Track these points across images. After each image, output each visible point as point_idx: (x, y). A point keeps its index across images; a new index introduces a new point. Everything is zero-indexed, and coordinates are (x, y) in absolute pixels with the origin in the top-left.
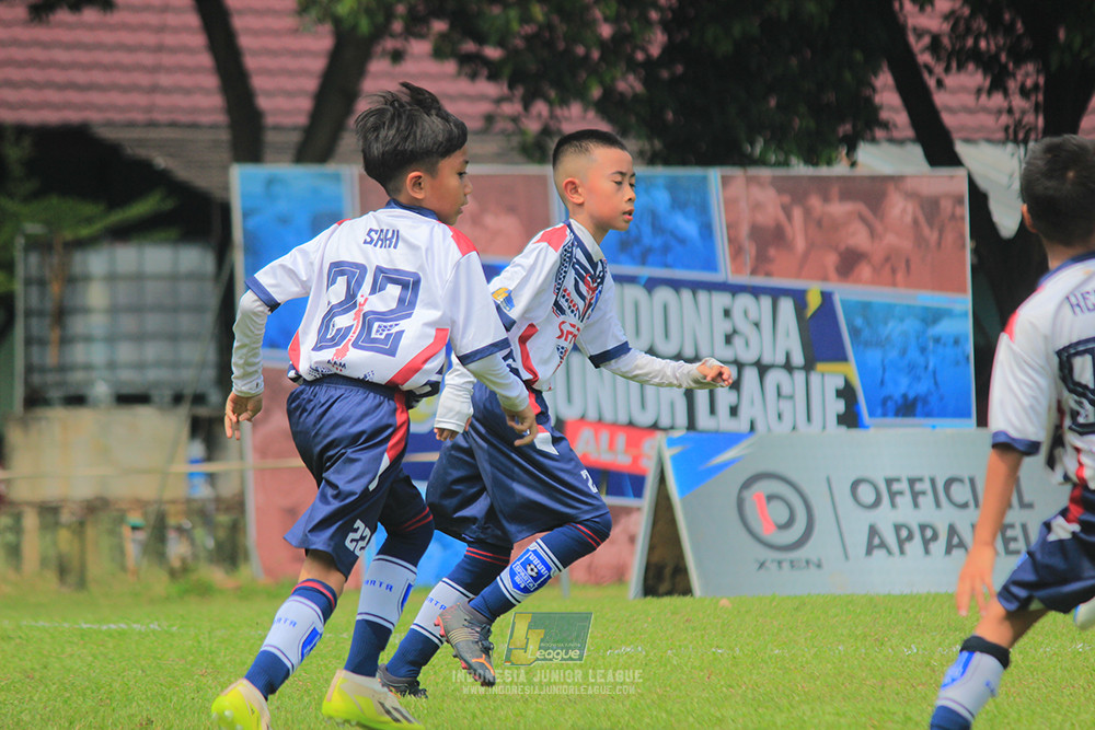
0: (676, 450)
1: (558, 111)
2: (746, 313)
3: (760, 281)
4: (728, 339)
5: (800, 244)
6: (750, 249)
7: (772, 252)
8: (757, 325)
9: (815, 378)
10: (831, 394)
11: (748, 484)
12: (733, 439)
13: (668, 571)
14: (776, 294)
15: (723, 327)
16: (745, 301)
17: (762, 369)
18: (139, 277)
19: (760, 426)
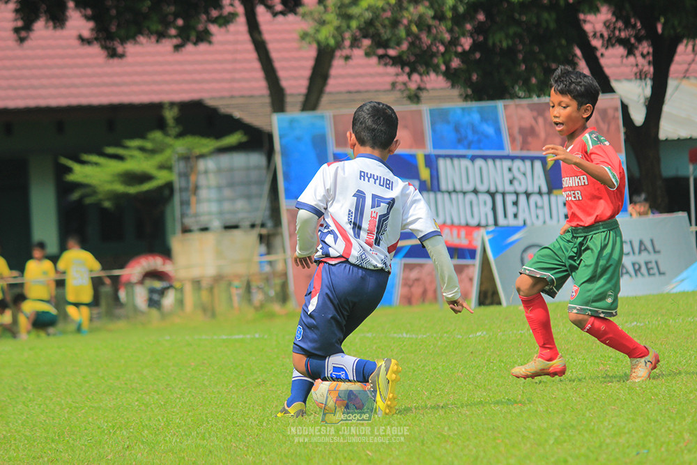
0: (490, 236)
1: (425, 78)
2: (519, 169)
3: (525, 153)
4: (511, 182)
5: (543, 135)
6: (519, 139)
7: (530, 139)
8: (524, 174)
9: (553, 198)
10: (561, 205)
11: (525, 250)
12: (516, 229)
13: (490, 294)
14: (532, 159)
15: (508, 176)
16: (518, 163)
17: (528, 195)
18: (231, 170)
19: (528, 222)
